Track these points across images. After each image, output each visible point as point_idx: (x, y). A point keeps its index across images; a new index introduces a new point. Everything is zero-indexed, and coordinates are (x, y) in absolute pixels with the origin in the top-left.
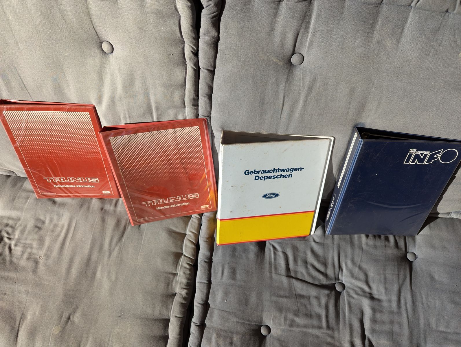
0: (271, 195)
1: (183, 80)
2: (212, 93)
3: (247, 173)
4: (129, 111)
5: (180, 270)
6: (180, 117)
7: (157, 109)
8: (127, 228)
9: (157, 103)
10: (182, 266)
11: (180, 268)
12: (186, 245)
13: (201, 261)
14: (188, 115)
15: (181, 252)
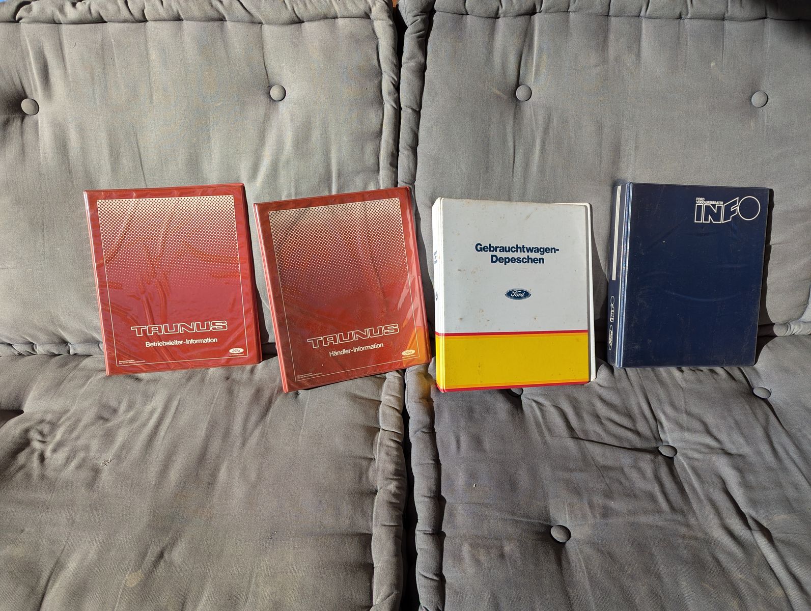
0: (518, 293)
1: (378, 127)
2: (418, 145)
3: (480, 248)
4: (296, 183)
5: (379, 451)
6: (371, 188)
7: (339, 176)
8: (273, 401)
9: (340, 164)
10: (381, 444)
11: (378, 448)
12: (384, 414)
13: (415, 433)
14: (383, 183)
15: (375, 426)
